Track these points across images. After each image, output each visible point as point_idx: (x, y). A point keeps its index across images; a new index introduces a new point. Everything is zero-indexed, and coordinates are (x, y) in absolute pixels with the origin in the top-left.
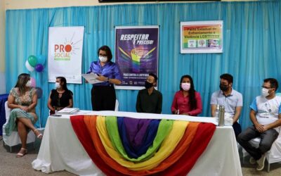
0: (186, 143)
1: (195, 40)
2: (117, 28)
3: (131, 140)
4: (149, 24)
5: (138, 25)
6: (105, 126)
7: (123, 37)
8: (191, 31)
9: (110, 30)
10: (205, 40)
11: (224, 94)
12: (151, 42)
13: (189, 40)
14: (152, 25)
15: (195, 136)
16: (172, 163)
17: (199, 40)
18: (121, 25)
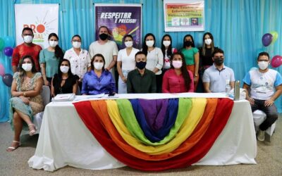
0: (208, 120)
1: (178, 18)
2: (96, 5)
3: (152, 123)
4: (131, 2)
5: (119, 3)
6: (118, 110)
7: (103, 15)
8: (175, 10)
9: (89, 8)
10: (188, 18)
11: (217, 69)
12: (134, 21)
13: (173, 18)
14: (133, 3)
15: (216, 112)
16: (196, 142)
17: (182, 18)
18: (101, 2)
